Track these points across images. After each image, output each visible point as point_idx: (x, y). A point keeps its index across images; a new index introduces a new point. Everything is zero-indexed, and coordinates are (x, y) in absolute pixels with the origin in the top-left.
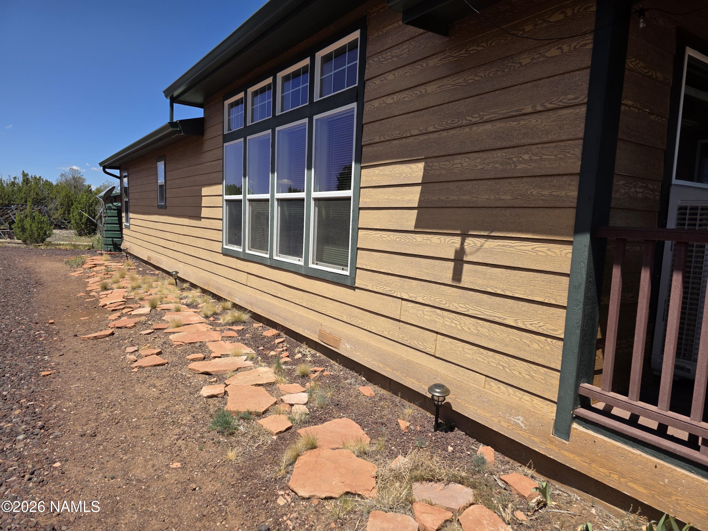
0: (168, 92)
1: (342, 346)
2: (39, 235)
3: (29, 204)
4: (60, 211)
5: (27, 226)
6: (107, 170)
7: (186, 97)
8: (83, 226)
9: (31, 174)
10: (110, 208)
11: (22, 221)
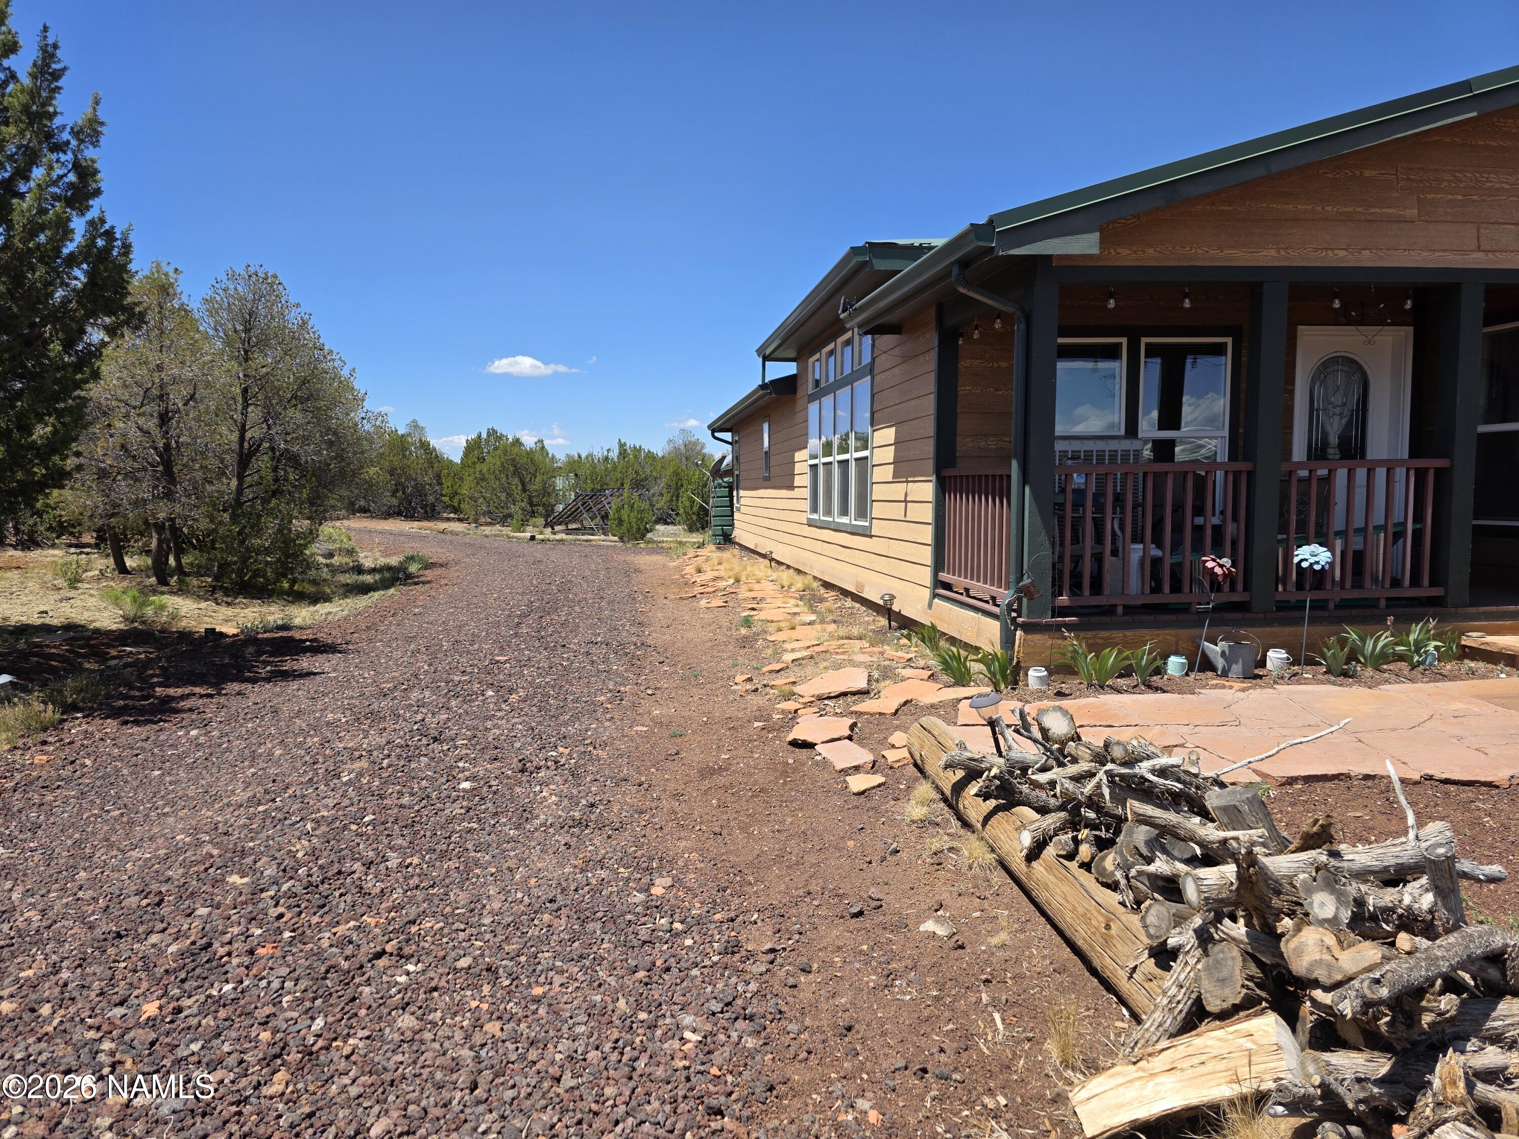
0: (760, 351)
1: (867, 589)
2: (639, 529)
3: (626, 486)
4: (666, 497)
5: (625, 517)
6: (717, 434)
7: (780, 354)
8: (695, 518)
9: (630, 443)
10: (720, 486)
11: (618, 511)
